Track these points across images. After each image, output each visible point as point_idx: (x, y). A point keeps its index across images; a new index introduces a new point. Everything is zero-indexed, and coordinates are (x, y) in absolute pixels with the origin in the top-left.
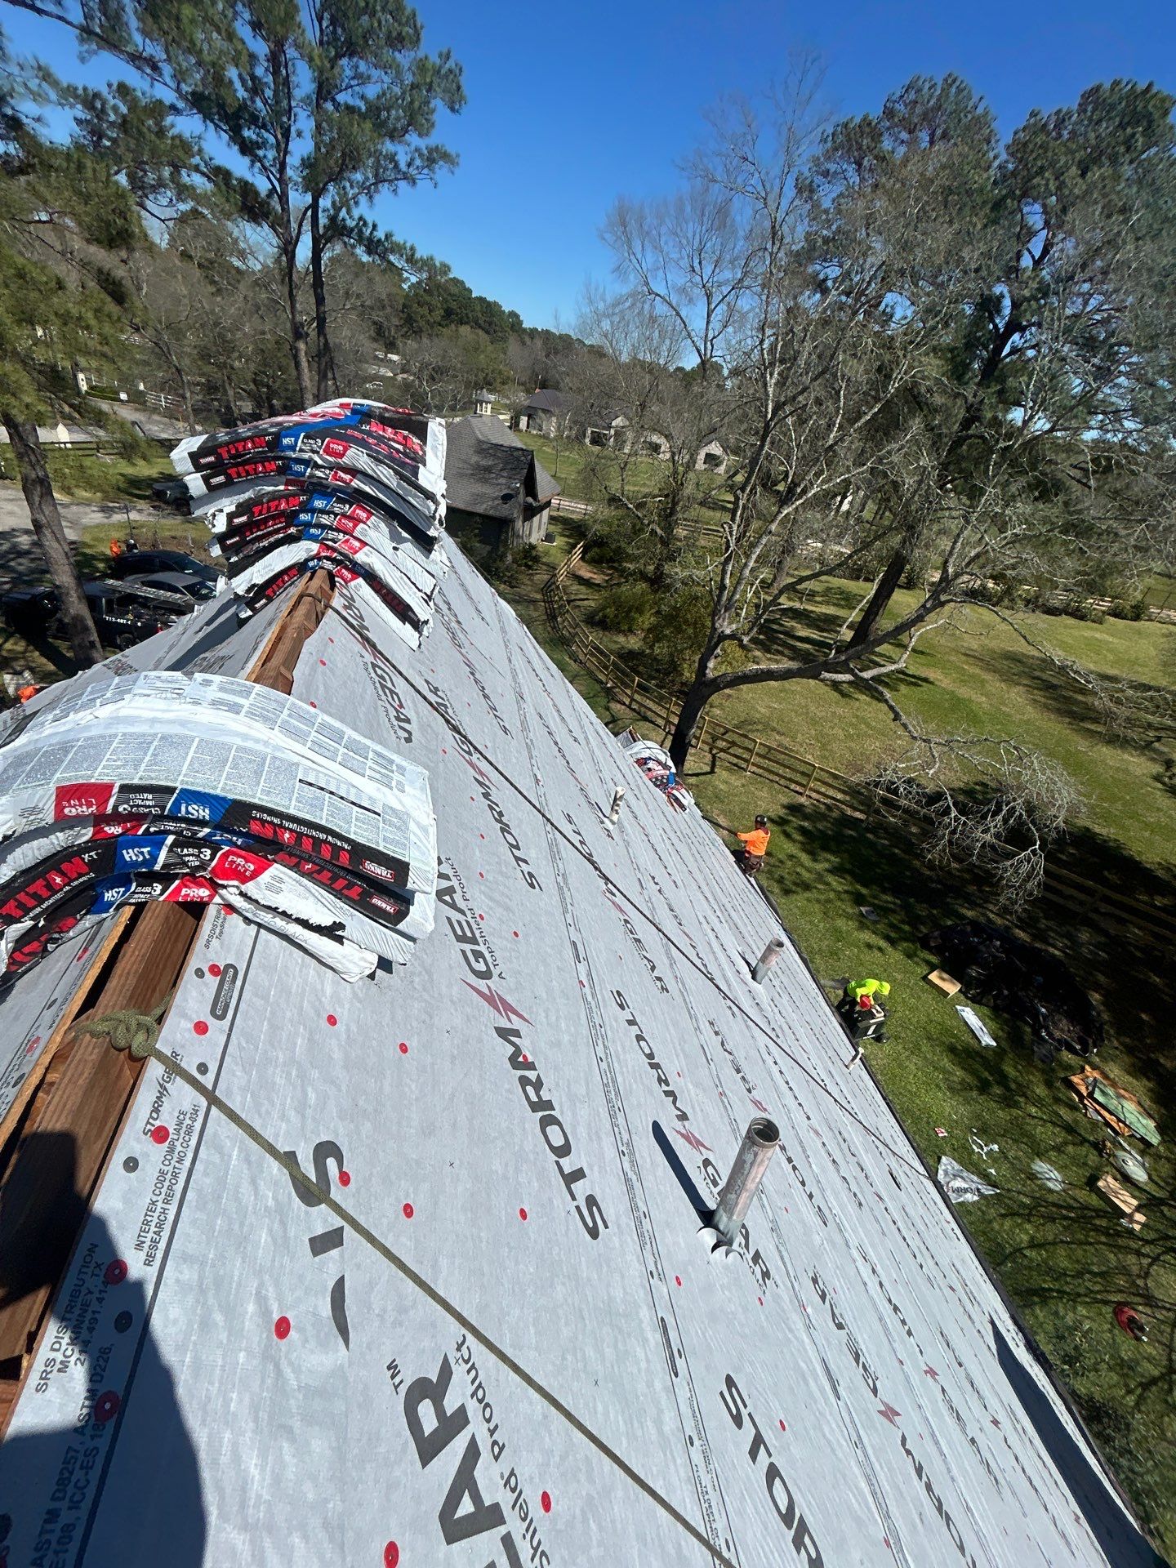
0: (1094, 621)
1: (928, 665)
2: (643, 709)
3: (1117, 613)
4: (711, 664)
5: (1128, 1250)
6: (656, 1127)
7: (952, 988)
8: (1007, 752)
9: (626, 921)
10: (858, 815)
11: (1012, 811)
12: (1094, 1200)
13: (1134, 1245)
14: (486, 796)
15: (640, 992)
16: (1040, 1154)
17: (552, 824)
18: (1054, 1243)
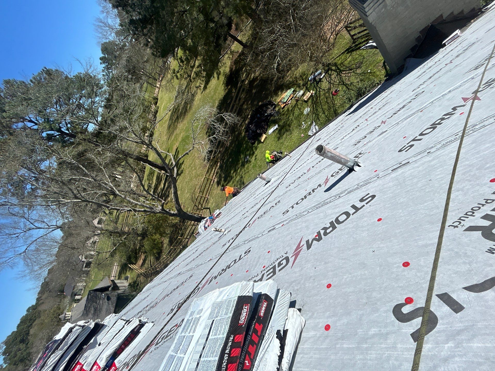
0: (158, 109)
1: (172, 149)
2: (190, 234)
3: (156, 103)
4: (172, 212)
5: (319, 94)
6: (325, 191)
7: (264, 136)
8: (195, 123)
9: (258, 218)
10: (219, 164)
11: (214, 122)
12: (310, 101)
13: (318, 92)
14: (216, 277)
15: (282, 208)
16: (302, 113)
17: (226, 250)
18: (322, 109)
